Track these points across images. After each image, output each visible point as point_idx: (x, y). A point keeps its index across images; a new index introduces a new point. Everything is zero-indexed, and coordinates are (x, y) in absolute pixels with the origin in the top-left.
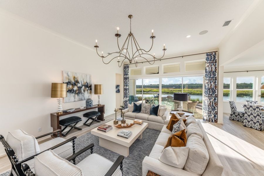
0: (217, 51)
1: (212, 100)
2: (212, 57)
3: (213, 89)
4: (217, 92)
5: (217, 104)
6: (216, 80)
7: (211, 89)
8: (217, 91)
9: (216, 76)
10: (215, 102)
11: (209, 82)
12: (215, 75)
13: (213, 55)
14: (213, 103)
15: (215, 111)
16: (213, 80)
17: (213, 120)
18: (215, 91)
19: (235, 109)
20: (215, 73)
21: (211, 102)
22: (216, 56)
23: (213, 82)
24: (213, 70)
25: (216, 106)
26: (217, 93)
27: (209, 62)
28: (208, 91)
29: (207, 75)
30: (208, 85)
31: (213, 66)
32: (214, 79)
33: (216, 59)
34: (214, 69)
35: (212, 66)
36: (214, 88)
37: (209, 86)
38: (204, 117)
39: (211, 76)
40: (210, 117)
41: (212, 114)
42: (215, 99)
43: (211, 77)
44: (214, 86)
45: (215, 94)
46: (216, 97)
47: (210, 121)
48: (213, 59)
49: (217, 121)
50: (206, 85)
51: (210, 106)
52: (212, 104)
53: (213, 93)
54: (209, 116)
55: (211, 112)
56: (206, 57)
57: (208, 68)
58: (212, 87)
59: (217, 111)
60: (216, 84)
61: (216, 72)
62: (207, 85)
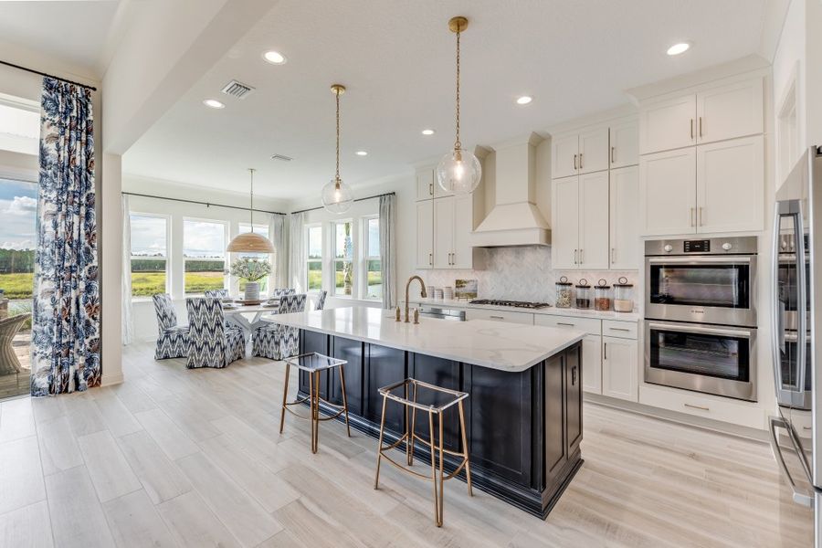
0: (94, 89)
1: (73, 294)
2: (70, 102)
3: (79, 243)
4: (96, 258)
5: (100, 308)
6: (89, 206)
7: (71, 246)
8: (95, 253)
9: (93, 190)
10: (90, 302)
11: (60, 210)
12: (88, 187)
13: (77, 99)
14: (82, 306)
15: (91, 337)
16: (80, 205)
17: (82, 381)
18: (88, 252)
19: (170, 320)
20: (87, 179)
21: (68, 303)
22: (90, 107)
23: (78, 213)
24: (78, 163)
25: (94, 319)
26: (95, 263)
27: (57, 119)
28: (57, 251)
29: (46, 176)
30: (56, 226)
31: (77, 146)
32: (84, 200)
33: (90, 117)
34: (84, 158)
35: (73, 144)
36: (83, 240)
37: (61, 230)
38: (37, 381)
39: (68, 185)
40: (64, 371)
41: (76, 356)
42: (89, 289)
43: (71, 188)
44: (83, 232)
45: (90, 265)
46: (94, 278)
47: (66, 391)
48: (74, 114)
49: (99, 380)
50: (43, 222)
51: (64, 322)
52: (73, 311)
53: (78, 263)
54: (61, 368)
55: (69, 345)
56: (45, 93)
57: (51, 147)
58: (75, 236)
59: (97, 336)
60: (94, 222)
61: (90, 173)
62: (49, 224)
